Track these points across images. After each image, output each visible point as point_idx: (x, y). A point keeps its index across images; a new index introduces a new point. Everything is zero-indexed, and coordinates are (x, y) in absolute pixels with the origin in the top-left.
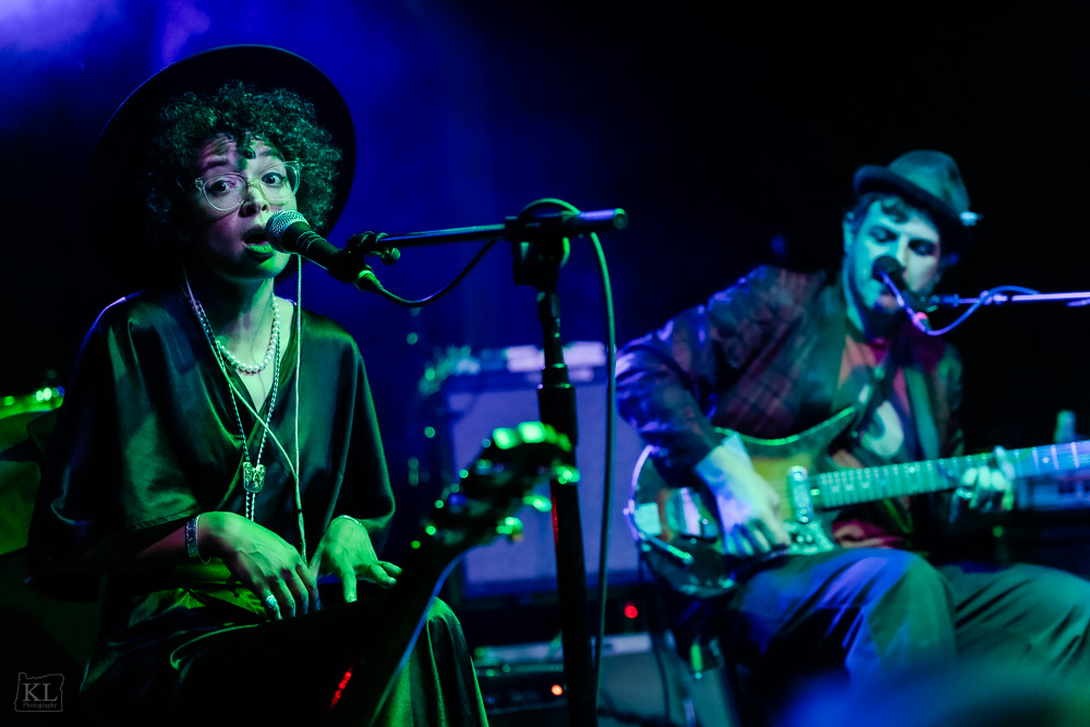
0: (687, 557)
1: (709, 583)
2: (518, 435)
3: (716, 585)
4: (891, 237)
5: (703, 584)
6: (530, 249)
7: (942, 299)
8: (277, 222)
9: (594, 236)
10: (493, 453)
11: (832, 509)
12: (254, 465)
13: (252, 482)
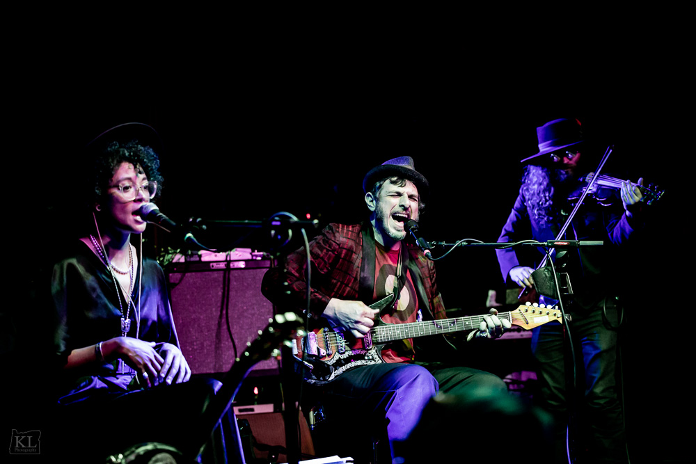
0: (311, 366)
1: (321, 378)
2: (285, 318)
3: (324, 380)
4: (399, 194)
5: (318, 379)
6: (275, 234)
7: (437, 243)
8: (145, 208)
9: (303, 231)
10: (275, 324)
11: (382, 343)
12: (126, 319)
13: (125, 327)
